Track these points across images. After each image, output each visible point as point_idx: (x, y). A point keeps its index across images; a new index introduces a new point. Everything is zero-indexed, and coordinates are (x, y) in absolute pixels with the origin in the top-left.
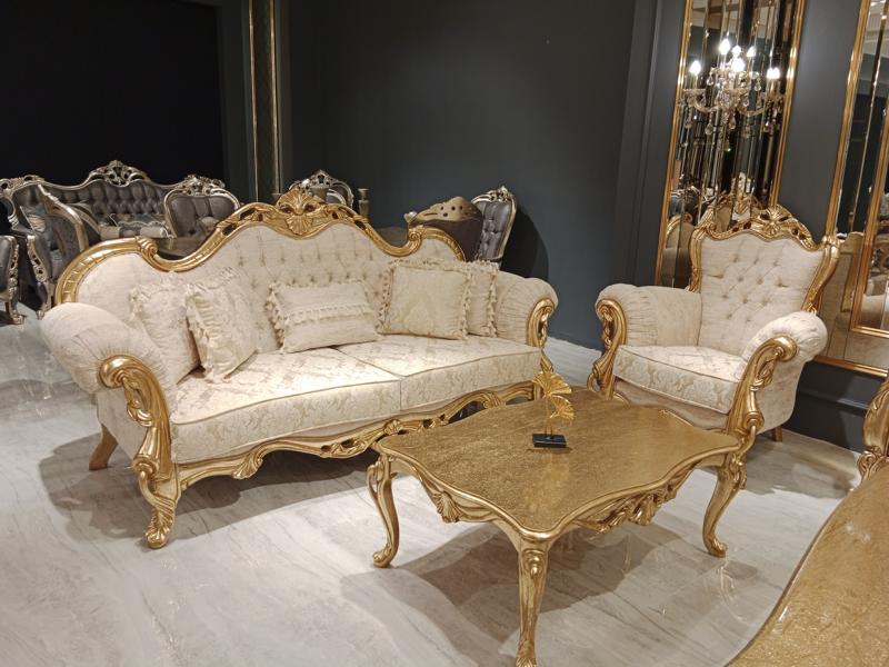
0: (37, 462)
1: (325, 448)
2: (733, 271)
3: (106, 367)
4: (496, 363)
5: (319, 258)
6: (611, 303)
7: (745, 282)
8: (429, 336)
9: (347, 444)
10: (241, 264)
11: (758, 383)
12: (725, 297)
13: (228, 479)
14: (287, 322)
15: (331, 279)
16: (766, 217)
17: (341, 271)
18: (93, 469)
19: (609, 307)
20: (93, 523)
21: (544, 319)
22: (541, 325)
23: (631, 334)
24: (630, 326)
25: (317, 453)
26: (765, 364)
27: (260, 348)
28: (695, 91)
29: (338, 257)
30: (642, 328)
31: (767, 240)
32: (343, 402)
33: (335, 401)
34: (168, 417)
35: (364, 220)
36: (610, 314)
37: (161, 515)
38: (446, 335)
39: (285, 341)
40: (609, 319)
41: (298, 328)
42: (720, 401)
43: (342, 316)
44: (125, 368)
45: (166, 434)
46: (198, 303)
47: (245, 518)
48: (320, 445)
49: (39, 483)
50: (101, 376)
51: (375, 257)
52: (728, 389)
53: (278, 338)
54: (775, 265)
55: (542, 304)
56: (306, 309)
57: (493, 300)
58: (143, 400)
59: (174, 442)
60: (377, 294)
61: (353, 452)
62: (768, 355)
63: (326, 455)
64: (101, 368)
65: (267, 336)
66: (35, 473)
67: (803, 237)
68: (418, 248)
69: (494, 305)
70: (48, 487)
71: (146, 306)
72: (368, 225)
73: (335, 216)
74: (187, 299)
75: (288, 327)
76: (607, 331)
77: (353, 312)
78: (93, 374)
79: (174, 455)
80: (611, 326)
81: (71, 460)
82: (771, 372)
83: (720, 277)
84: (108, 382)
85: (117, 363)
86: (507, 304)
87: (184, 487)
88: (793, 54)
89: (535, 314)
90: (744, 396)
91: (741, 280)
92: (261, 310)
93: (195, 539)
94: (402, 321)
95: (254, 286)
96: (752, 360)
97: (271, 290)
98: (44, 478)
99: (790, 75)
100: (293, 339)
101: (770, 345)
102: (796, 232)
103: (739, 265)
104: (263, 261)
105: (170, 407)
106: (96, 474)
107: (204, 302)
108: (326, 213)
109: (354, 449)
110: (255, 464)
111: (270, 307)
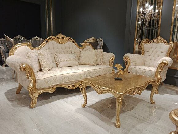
0: (4, 93)
1: (69, 87)
2: (151, 50)
3: (22, 67)
4: (104, 69)
5: (65, 48)
6: (126, 57)
7: (154, 52)
8: (89, 65)
9: (73, 86)
10: (49, 49)
11: (160, 71)
12: (150, 56)
13: (48, 93)
14: (59, 61)
15: (68, 53)
16: (157, 39)
17: (70, 51)
18: (16, 94)
19: (126, 58)
20: (18, 104)
21: (113, 61)
22: (112, 62)
23: (131, 63)
24: (131, 62)
25: (67, 88)
26: (161, 67)
27: (53, 67)
28: (141, 14)
29: (69, 48)
30: (133, 62)
31: (157, 44)
32: (73, 76)
33: (71, 76)
34: (35, 78)
35: (74, 41)
36: (126, 59)
37: (34, 101)
38: (93, 64)
39: (59, 65)
40: (126, 60)
41: (62, 62)
42: (152, 75)
43: (71, 60)
44: (26, 67)
45: (35, 82)
46: (41, 55)
47: (52, 102)
48: (68, 86)
49: (5, 97)
50: (20, 69)
51: (77, 49)
52: (154, 73)
53: (57, 65)
54: (160, 48)
55: (112, 58)
56: (63, 58)
57: (102, 57)
58: (30, 74)
59: (37, 84)
60: (77, 56)
61: (75, 88)
62: (162, 65)
63: (69, 88)
64: (20, 67)
65: (55, 64)
66: (4, 95)
67: (165, 42)
68: (85, 47)
69: (102, 58)
70: (7, 97)
71: (30, 55)
72: (75, 42)
73: (68, 40)
74: (39, 54)
75: (59, 62)
76: (126, 63)
77: (73, 59)
78: (19, 68)
79: (37, 87)
80: (127, 62)
81: (12, 92)
82: (163, 68)
83: (148, 52)
84: (22, 70)
85: (24, 65)
86: (105, 58)
87: (39, 94)
88: (161, 7)
89: (111, 60)
90: (157, 74)
91: (153, 52)
92: (54, 59)
93: (41, 106)
94: (83, 62)
95: (52, 54)
96: (158, 66)
97: (55, 54)
98: (6, 95)
99: (161, 11)
100: (61, 64)
101: (162, 63)
102: (164, 42)
103: (152, 49)
104: (54, 48)
105: (36, 76)
106: (17, 94)
107: (42, 55)
108: (66, 39)
109: (75, 87)
110: (54, 90)
111: (55, 58)
